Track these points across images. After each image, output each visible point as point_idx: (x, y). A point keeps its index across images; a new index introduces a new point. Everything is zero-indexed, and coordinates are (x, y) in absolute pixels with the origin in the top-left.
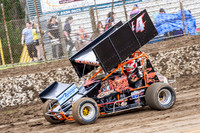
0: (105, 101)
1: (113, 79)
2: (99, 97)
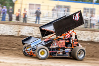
0: (53, 50)
1: (59, 41)
2: (50, 47)
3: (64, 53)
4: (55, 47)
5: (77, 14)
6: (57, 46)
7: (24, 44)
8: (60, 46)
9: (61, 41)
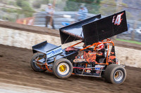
0: (77, 66)
1: (87, 52)
2: (74, 61)
3: (93, 72)
4: (80, 61)
5: (119, 16)
6: (84, 60)
7: (35, 52)
8: (88, 60)
9: (90, 54)
